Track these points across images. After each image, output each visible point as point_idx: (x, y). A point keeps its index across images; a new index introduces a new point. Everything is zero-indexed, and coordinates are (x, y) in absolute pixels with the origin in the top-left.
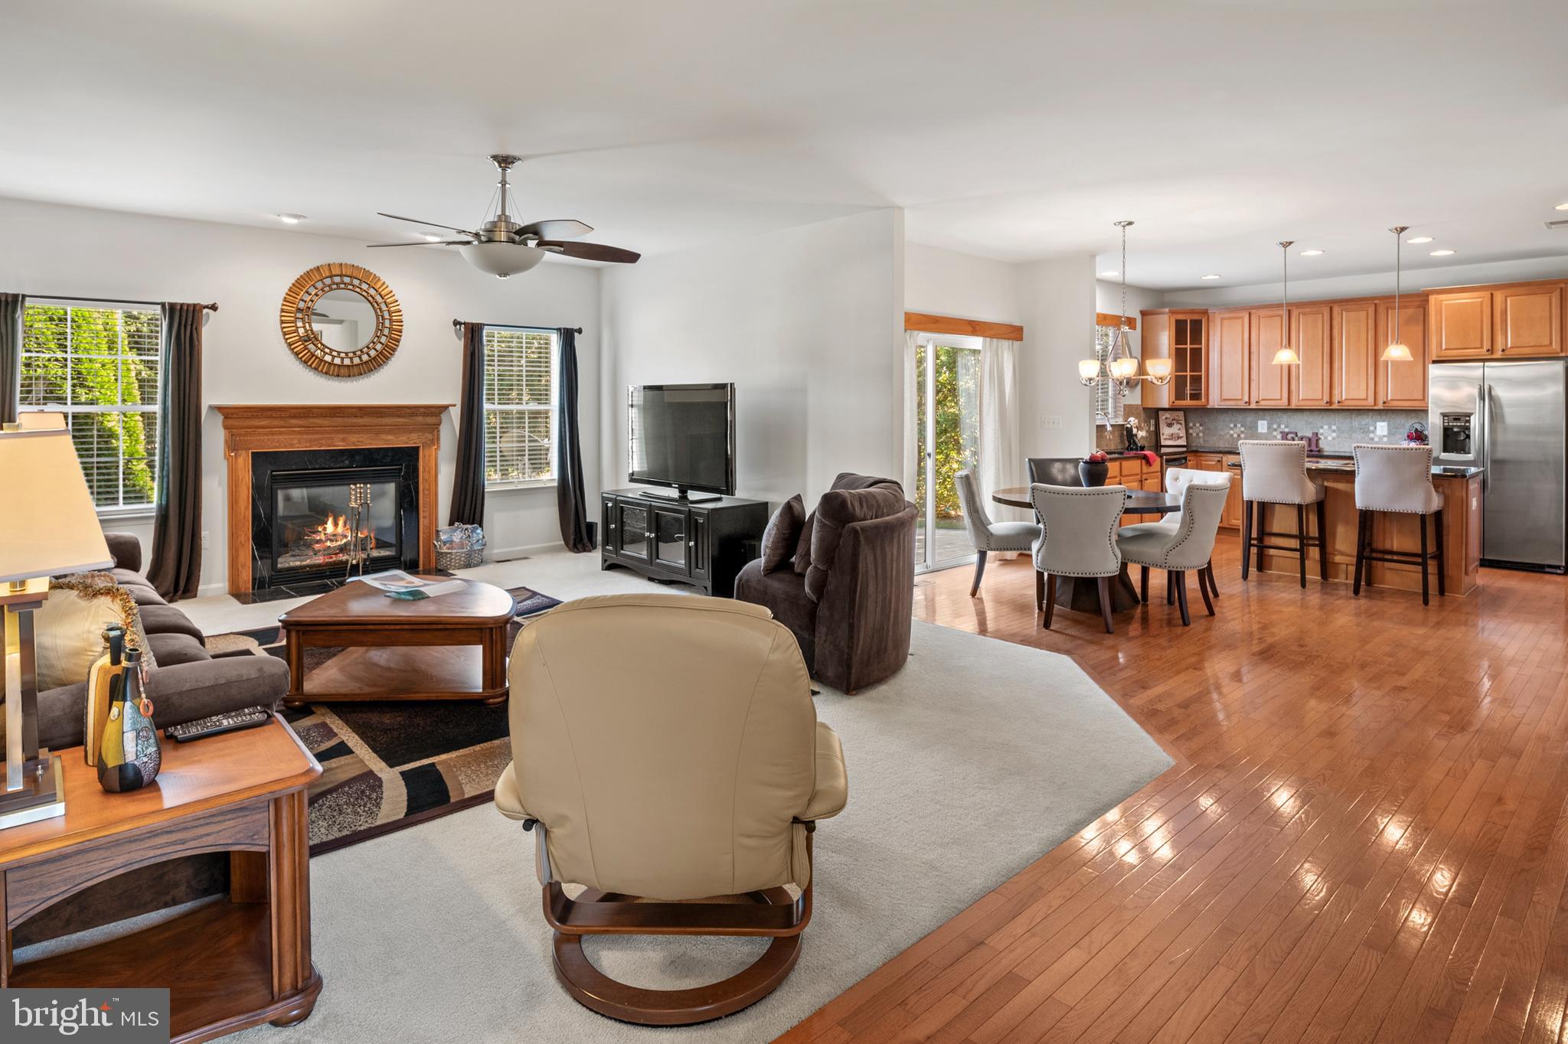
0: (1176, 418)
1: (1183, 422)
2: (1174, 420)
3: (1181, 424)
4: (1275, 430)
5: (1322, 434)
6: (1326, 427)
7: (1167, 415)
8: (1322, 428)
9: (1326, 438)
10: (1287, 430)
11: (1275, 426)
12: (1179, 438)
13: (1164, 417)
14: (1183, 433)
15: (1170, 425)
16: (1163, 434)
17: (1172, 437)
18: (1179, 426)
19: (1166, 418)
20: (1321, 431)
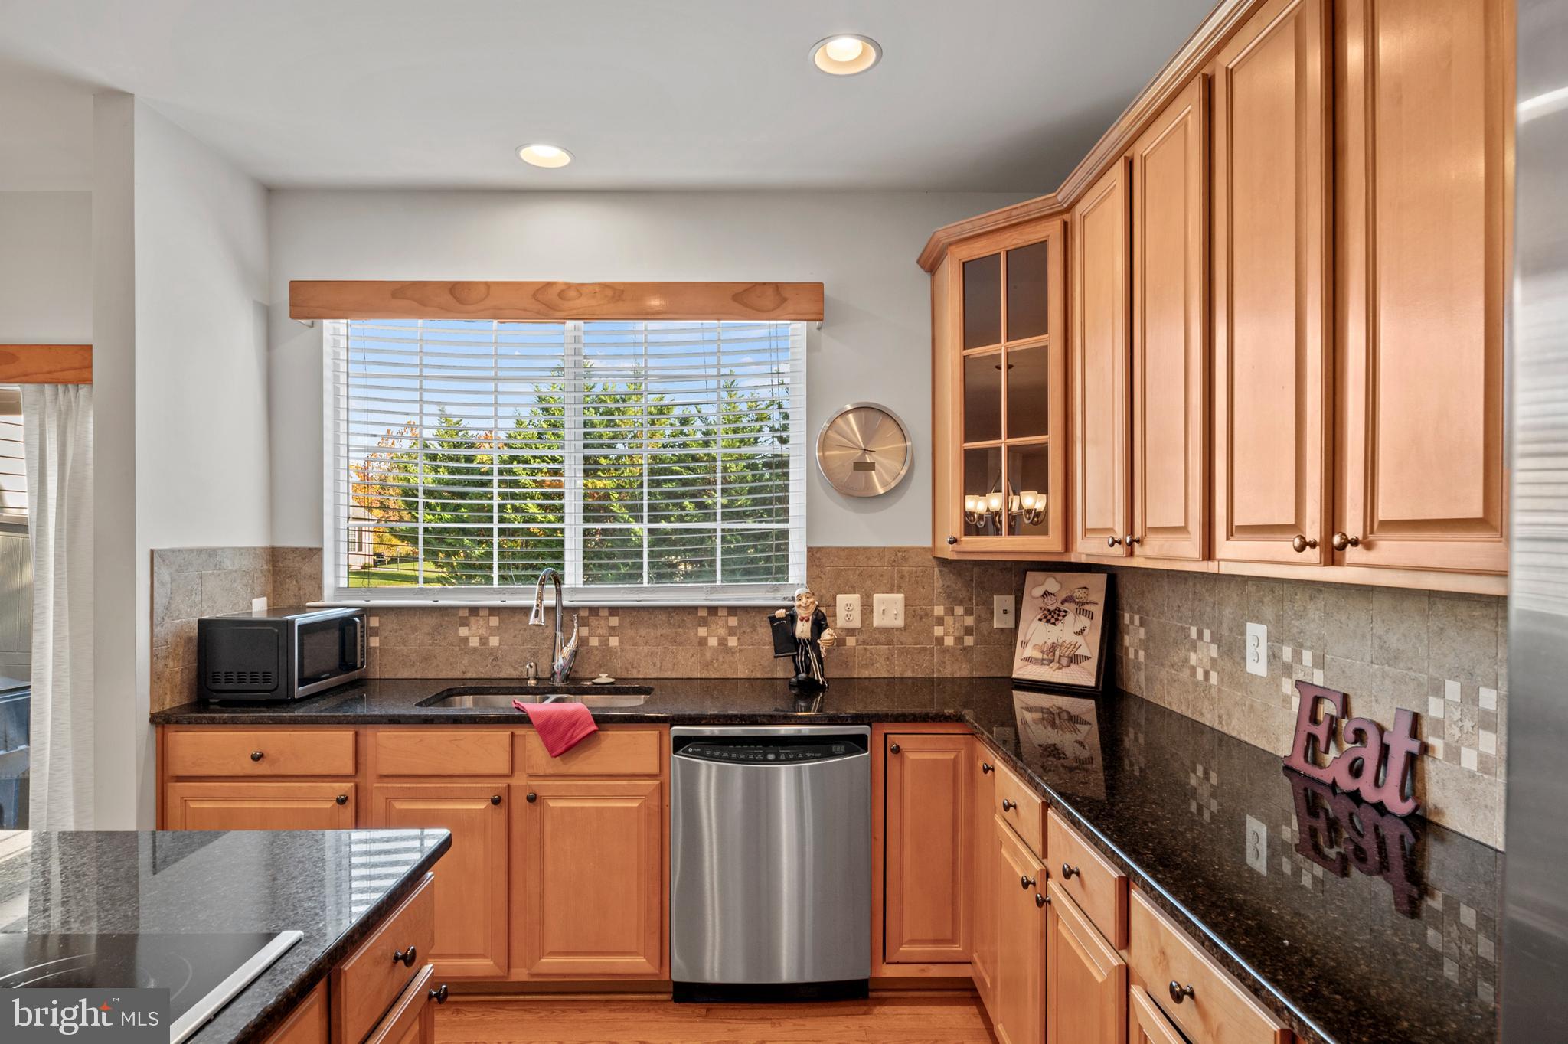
0: (1078, 593)
1: (1098, 611)
2: (1069, 599)
3: (1090, 615)
4: (1288, 670)
5: (1439, 726)
6: (1453, 689)
7: (1052, 583)
8: (1438, 690)
9: (1453, 754)
10: (1318, 679)
11: (1287, 653)
12: (1075, 659)
13: (1038, 592)
14: (1090, 646)
15: (1052, 617)
16: (1024, 644)
17: (1052, 654)
18: (1084, 621)
19: (1046, 594)
20: (1434, 709)
